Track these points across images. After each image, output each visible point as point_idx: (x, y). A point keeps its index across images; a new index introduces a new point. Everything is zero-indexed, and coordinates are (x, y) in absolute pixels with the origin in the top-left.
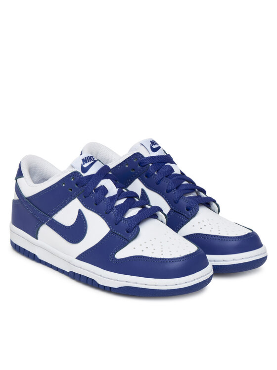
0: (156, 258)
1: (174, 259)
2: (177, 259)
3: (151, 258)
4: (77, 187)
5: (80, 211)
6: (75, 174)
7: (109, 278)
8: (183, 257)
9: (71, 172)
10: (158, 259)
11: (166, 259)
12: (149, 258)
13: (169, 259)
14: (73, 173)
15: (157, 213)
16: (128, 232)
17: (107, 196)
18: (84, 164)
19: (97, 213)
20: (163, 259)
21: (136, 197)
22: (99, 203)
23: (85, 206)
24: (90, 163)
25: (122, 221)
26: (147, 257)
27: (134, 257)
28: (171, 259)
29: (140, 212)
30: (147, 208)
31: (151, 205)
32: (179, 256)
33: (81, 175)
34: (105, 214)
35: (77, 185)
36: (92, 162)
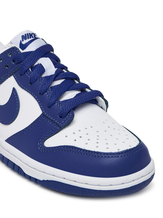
0: (89, 151)
1: (111, 154)
2: (114, 154)
3: (84, 150)
4: (13, 63)
5: (14, 90)
6: (13, 50)
7: (44, 172)
8: (122, 153)
9: (9, 48)
10: (92, 152)
11: (101, 153)
12: (81, 149)
13: (104, 154)
14: (11, 48)
15: (97, 97)
16: (61, 117)
17: (44, 76)
18: (23, 41)
19: (31, 94)
20: (98, 153)
21: (76, 79)
22: (34, 82)
23: (19, 85)
24: (30, 39)
25: (56, 104)
26: (79, 148)
27: (64, 146)
28: (107, 154)
29: (77, 95)
30: (87, 92)
31: (91, 88)
32: (117, 151)
33: (19, 51)
34: (39, 96)
35: (14, 61)
36: (32, 39)
